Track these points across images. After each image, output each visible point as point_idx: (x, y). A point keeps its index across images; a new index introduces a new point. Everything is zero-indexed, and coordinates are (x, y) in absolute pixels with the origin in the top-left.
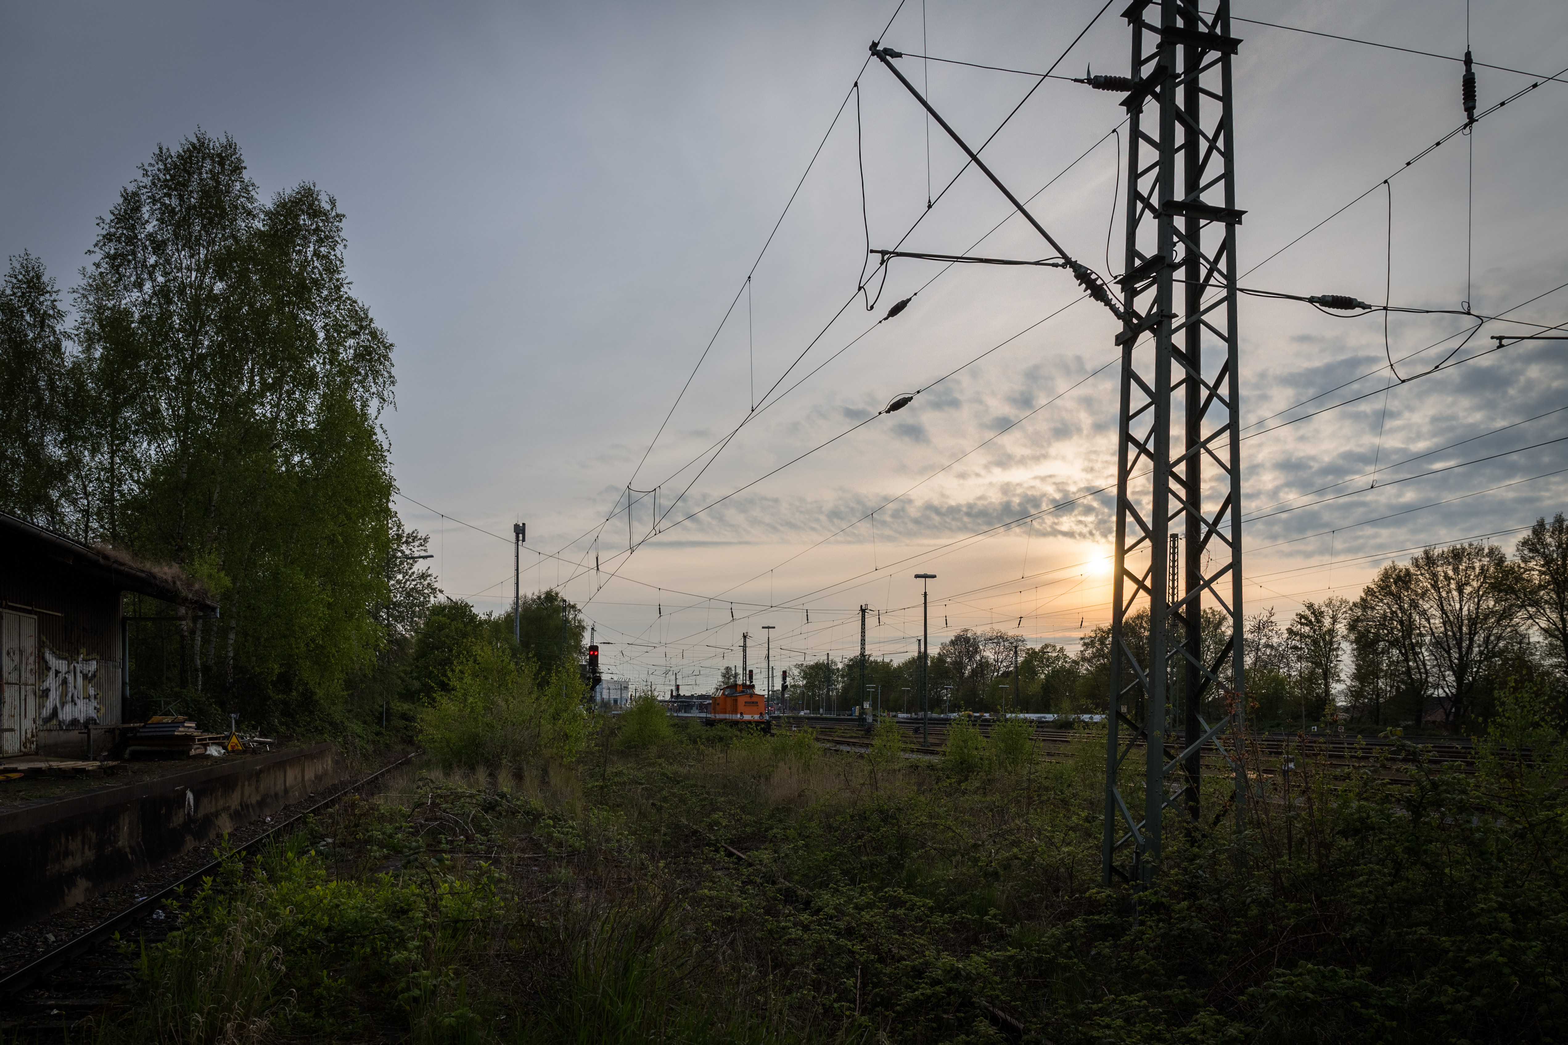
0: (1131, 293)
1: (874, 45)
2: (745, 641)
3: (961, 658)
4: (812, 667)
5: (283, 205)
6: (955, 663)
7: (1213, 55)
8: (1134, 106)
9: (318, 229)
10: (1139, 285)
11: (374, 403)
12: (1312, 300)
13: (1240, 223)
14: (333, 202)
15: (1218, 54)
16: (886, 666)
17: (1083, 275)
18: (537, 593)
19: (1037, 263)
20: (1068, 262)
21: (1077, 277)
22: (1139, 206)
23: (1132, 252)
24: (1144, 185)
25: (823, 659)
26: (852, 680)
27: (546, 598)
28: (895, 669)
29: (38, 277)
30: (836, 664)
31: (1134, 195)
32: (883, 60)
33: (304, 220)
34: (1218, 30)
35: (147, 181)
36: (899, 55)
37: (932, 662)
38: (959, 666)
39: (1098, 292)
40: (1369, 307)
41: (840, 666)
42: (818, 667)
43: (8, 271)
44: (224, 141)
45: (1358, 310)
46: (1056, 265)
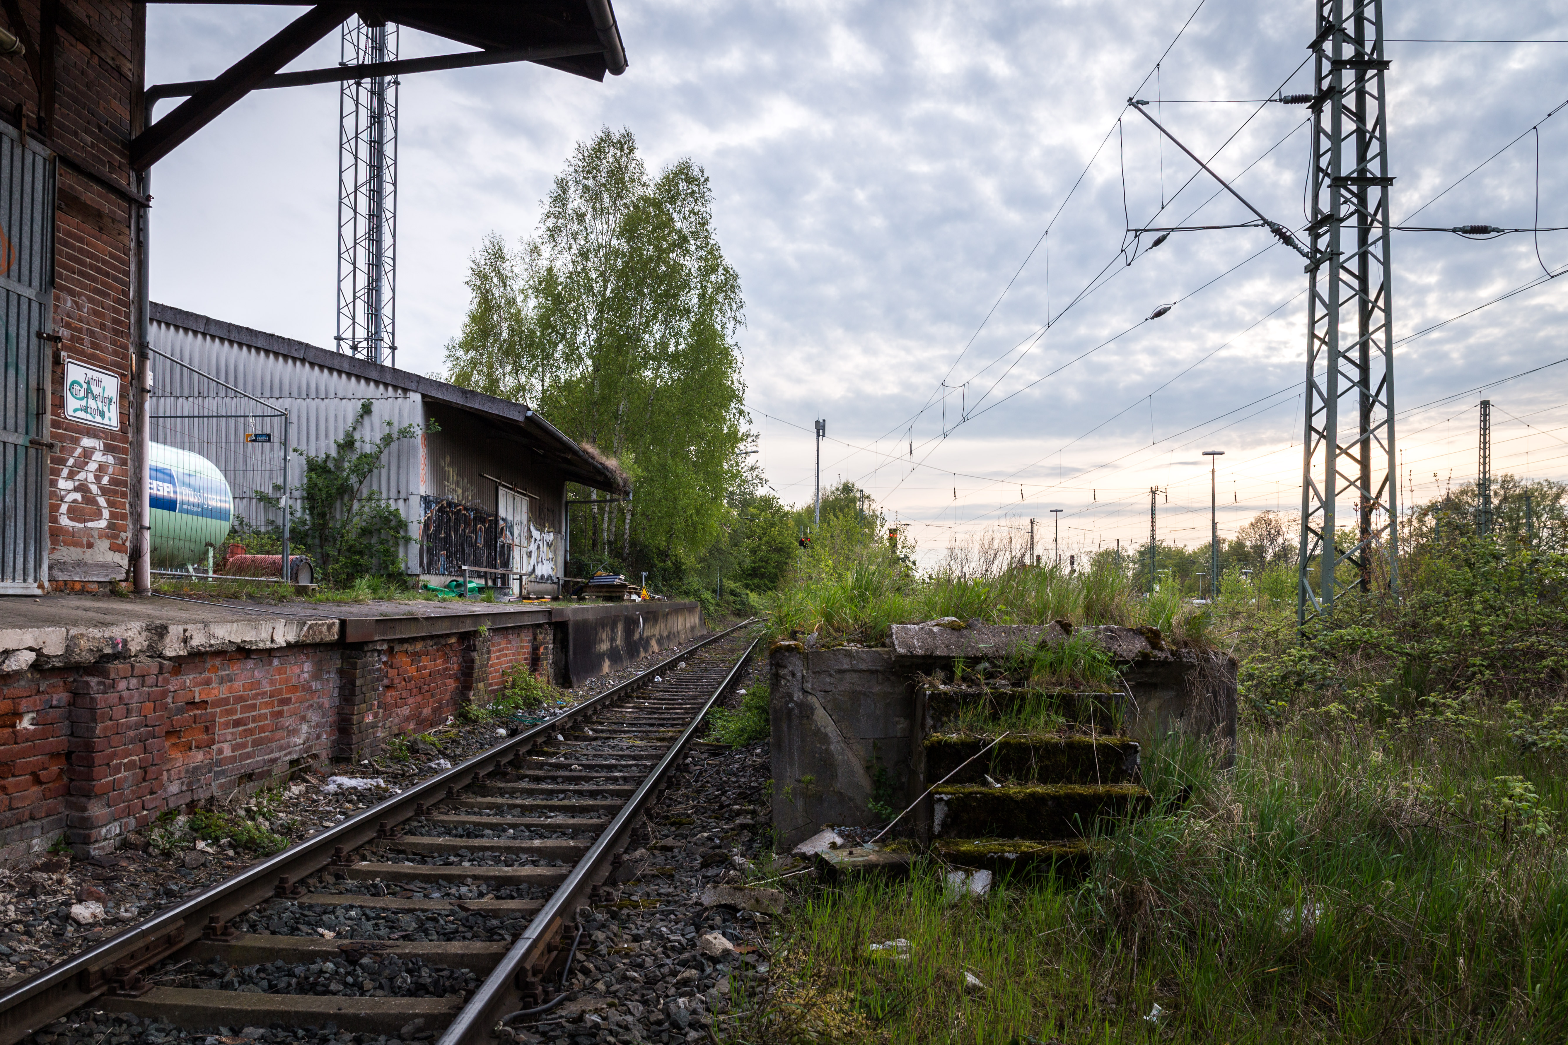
0: (1316, 237)
1: (1131, 99)
2: (1032, 527)
3: (1262, 540)
4: (1101, 555)
5: (667, 177)
6: (1255, 547)
7: (1371, 73)
8: (1317, 109)
9: (693, 192)
10: (1321, 231)
11: (730, 325)
12: (1454, 230)
13: (1391, 185)
14: (702, 171)
15: (1375, 71)
16: (1180, 553)
17: (1277, 231)
18: (835, 485)
19: (1243, 226)
20: (1266, 222)
21: (1273, 231)
22: (1321, 175)
23: (1316, 210)
24: (1324, 162)
25: (1113, 546)
26: (1143, 566)
27: (844, 489)
28: (1190, 555)
29: (500, 249)
30: (1126, 551)
31: (1318, 169)
32: (1136, 107)
33: (682, 186)
34: (1375, 56)
35: (572, 169)
36: (1148, 103)
37: (1230, 546)
38: (1259, 550)
39: (1288, 240)
40: (1503, 230)
41: (1131, 553)
42: (1107, 553)
43: (482, 247)
44: (623, 131)
45: (1493, 234)
46: (1257, 226)
